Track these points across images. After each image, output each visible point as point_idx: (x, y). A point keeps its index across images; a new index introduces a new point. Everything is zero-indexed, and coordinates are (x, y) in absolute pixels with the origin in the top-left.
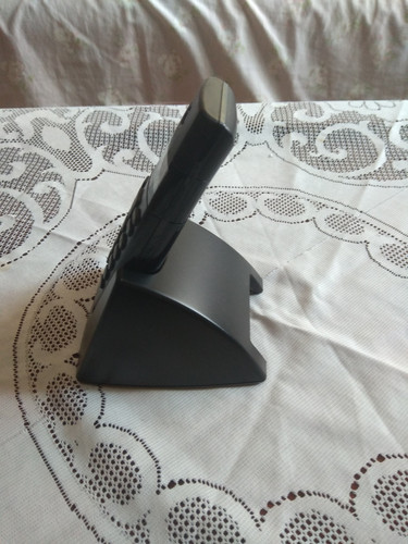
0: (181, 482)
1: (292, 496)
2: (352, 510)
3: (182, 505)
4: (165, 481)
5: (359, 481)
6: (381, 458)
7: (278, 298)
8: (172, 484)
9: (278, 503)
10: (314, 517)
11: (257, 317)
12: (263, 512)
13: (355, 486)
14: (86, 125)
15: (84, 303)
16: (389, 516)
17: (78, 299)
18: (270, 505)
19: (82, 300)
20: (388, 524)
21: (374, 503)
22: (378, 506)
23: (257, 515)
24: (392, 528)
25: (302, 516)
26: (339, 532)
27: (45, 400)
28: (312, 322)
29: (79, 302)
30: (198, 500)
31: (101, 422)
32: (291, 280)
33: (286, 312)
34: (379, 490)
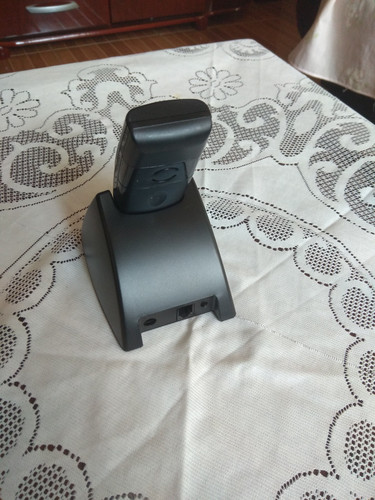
0: (25, 324)
1: (32, 400)
2: (30, 449)
3: (9, 330)
4: (22, 315)
5: (56, 450)
6: (82, 466)
7: (222, 337)
8: (22, 319)
9: (25, 393)
10: (19, 421)
11: (190, 326)
12: (17, 384)
13: (51, 448)
14: (338, 127)
16: (30, 481)
18: (23, 387)
20: (24, 482)
21: (40, 467)
22: (37, 470)
23: (13, 381)
24: (20, 486)
25: (19, 412)
26: (11, 442)
27: (66, 233)
28: (209, 373)
30: (15, 338)
31: (55, 264)
32: (250, 340)
33: (209, 349)
34: (51, 469)
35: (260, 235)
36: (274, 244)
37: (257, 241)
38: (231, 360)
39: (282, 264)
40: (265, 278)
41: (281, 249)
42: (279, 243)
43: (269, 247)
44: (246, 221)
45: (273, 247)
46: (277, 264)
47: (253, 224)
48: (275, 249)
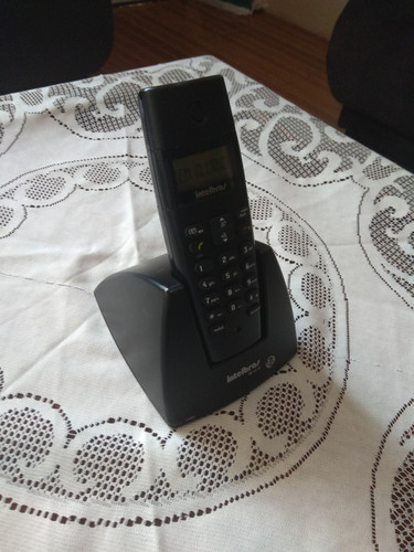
0: (287, 260)
4: (294, 266)
8: (292, 262)
12: (263, 229)
15: (237, 414)
17: (238, 422)
18: (257, 228)
19: (236, 418)
27: (326, 366)
29: (240, 418)
31: (303, 313)
35: (47, 413)
36: (30, 403)
37: (56, 406)
38: (100, 258)
39: (24, 370)
40: (53, 346)
41: (20, 396)
42: (19, 404)
43: (38, 398)
44: (71, 435)
45: (32, 399)
46: (29, 373)
47: (60, 432)
48: (29, 395)
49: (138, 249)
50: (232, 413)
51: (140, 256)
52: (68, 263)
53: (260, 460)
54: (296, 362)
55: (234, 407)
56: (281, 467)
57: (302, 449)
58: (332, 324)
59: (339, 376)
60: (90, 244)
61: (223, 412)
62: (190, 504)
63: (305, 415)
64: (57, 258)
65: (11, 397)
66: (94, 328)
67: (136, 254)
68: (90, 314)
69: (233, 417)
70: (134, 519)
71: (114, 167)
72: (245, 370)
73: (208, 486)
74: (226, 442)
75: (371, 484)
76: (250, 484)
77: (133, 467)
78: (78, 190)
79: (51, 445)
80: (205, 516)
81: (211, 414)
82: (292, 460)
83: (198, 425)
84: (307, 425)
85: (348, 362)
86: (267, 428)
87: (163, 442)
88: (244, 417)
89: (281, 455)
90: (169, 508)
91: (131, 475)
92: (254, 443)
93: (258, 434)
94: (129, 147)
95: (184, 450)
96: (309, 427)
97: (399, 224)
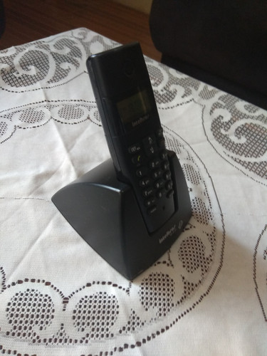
15: (168, 262)
17: (170, 267)
19: (168, 265)
27: (210, 220)
29: (170, 264)
35: (46, 290)
36: (29, 285)
37: (48, 284)
38: (48, 175)
39: (17, 264)
41: (20, 282)
42: (21, 288)
43: (33, 281)
44: (66, 301)
45: (29, 282)
46: (22, 264)
47: (57, 301)
48: (27, 280)
49: (73, 165)
50: (165, 262)
51: (76, 170)
52: (27, 182)
53: (190, 288)
54: (193, 221)
55: (165, 258)
56: (202, 289)
57: (211, 275)
58: (206, 193)
59: (219, 226)
60: (38, 166)
61: (159, 263)
62: (155, 327)
63: (207, 253)
64: (18, 180)
65: (14, 284)
66: (58, 224)
67: (72, 169)
68: (53, 216)
69: (166, 265)
70: (123, 346)
71: (39, 110)
72: (168, 233)
73: (163, 313)
74: (166, 281)
75: (255, 286)
76: (187, 304)
77: (113, 312)
78: (18, 129)
79: (53, 311)
80: (166, 332)
81: (151, 265)
82: (207, 283)
83: (146, 275)
84: (210, 260)
85: (222, 215)
86: (188, 267)
87: (128, 291)
88: (173, 263)
89: (200, 282)
90: (143, 332)
91: (113, 318)
92: (183, 278)
93: (184, 272)
94: (45, 95)
95: (142, 293)
96: (211, 260)
97: (227, 125)
